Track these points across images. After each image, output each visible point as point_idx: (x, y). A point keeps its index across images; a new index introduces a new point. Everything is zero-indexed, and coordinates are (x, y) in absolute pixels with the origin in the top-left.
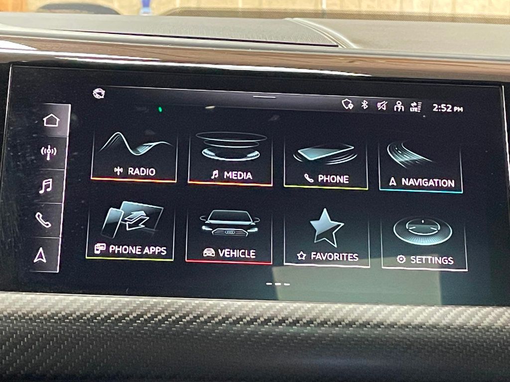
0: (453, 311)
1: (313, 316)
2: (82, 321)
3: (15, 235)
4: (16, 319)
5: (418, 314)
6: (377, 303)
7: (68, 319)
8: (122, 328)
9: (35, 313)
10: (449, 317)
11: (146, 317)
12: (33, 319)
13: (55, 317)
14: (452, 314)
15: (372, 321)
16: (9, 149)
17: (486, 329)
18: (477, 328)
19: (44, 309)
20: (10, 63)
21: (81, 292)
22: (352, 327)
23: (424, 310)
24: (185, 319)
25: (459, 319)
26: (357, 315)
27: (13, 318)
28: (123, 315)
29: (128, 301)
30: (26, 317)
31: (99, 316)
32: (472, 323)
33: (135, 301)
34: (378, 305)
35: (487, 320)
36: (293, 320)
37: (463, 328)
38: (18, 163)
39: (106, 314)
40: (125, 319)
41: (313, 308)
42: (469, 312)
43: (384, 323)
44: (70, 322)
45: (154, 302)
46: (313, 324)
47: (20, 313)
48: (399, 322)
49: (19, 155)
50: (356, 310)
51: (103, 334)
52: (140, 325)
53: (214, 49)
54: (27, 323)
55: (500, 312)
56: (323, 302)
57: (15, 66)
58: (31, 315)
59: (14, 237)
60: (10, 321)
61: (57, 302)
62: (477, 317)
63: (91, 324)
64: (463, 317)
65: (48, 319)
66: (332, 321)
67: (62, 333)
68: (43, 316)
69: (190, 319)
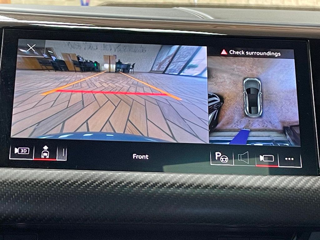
0: (279, 178)
1: (192, 182)
2: (49, 185)
3: (7, 133)
4: (8, 184)
5: (256, 181)
6: (231, 174)
7: (40, 184)
8: (74, 189)
9: (19, 180)
10: (277, 182)
11: (88, 183)
12: (18, 184)
13: (32, 183)
14: (278, 180)
15: (229, 185)
16: (3, 80)
17: (299, 189)
18: (294, 189)
19: (25, 178)
20: (3, 28)
21: (48, 167)
22: (216, 188)
23: (261, 178)
24: (113, 184)
25: (283, 183)
26: (219, 181)
27: (6, 183)
28: (74, 181)
29: (77, 173)
30: (14, 183)
31: (60, 182)
32: (290, 186)
33: (81, 173)
34: (232, 175)
35: (300, 184)
36: (180, 184)
37: (285, 189)
38: (8, 89)
39: (63, 181)
40: (75, 184)
41: (192, 177)
42: (288, 179)
43: (236, 186)
44: (41, 186)
45: (94, 174)
46: (192, 186)
47: (10, 181)
48: (246, 185)
49: (9, 84)
50: (218, 178)
51: (62, 193)
52: (85, 188)
53: (130, 19)
54: (14, 186)
55: (308, 179)
56: (198, 173)
57: (6, 29)
58: (17, 182)
59: (6, 134)
60: (4, 185)
61: (33, 174)
62: (294, 182)
63: (54, 187)
64: (285, 182)
65: (27, 184)
66: (204, 185)
67: (36, 192)
68: (24, 182)
69: (116, 184)
